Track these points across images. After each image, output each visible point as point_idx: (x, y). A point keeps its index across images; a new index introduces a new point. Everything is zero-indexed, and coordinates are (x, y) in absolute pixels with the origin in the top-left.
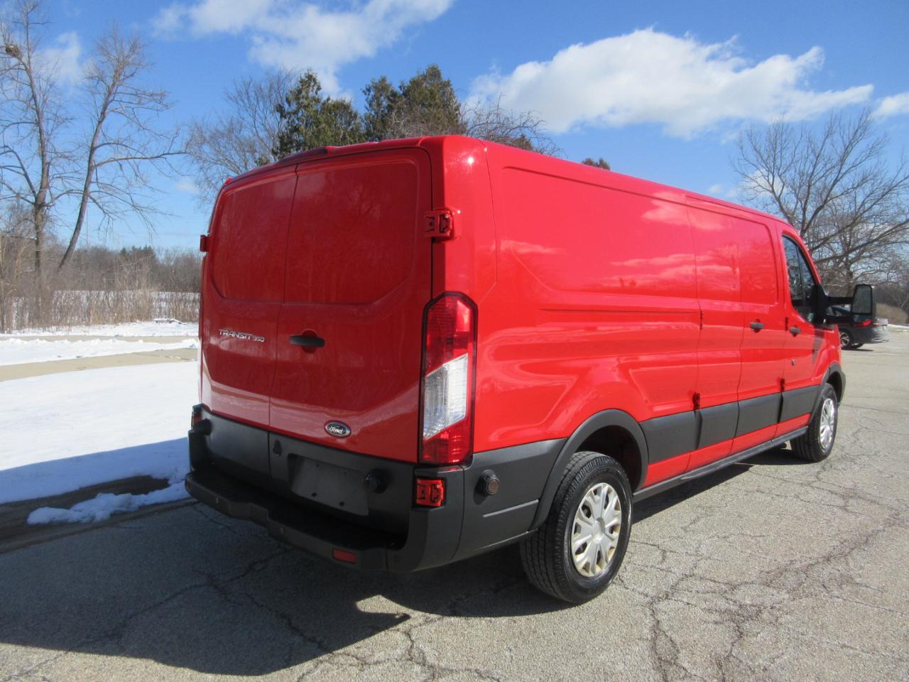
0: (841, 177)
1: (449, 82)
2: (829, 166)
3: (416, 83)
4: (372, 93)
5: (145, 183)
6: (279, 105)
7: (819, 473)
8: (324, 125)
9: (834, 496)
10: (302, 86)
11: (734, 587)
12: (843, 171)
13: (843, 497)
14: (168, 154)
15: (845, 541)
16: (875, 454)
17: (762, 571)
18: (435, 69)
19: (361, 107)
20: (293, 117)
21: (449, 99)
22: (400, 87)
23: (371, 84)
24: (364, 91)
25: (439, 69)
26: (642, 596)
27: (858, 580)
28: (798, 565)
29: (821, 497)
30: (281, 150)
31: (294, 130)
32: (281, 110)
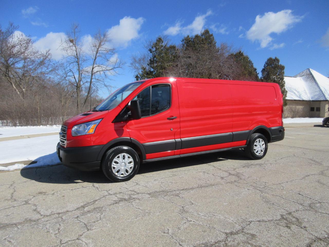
8: (164, 54)
10: (157, 42)
14: (114, 68)
20: (154, 52)
21: (212, 41)
23: (184, 38)
25: (208, 30)
30: (151, 63)
31: (155, 57)
32: (150, 50)
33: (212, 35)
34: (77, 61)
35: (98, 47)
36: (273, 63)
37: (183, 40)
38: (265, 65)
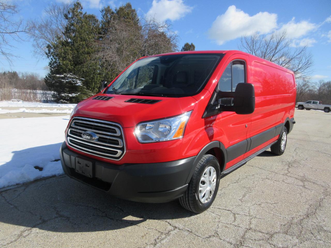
0: (275, 54)
1: (135, 10)
2: (271, 50)
3: (121, 9)
4: (104, 12)
5: (7, 43)
6: (65, 14)
7: (288, 169)
8: (84, 23)
9: (298, 180)
10: (75, 7)
11: (272, 236)
12: (276, 52)
13: (302, 181)
14: (17, 31)
15: (311, 205)
16: (306, 159)
17: (281, 225)
18: (129, 4)
19: (100, 18)
20: (71, 19)
21: (135, 17)
22: (115, 10)
23: (104, 9)
24: (101, 11)
25: (131, 4)
26: (229, 244)
27: (325, 228)
28: (295, 220)
29: (293, 181)
30: (66, 32)
31: (72, 25)
33: (134, 11)
36: (190, 49)
37: (103, 11)
38: (182, 49)
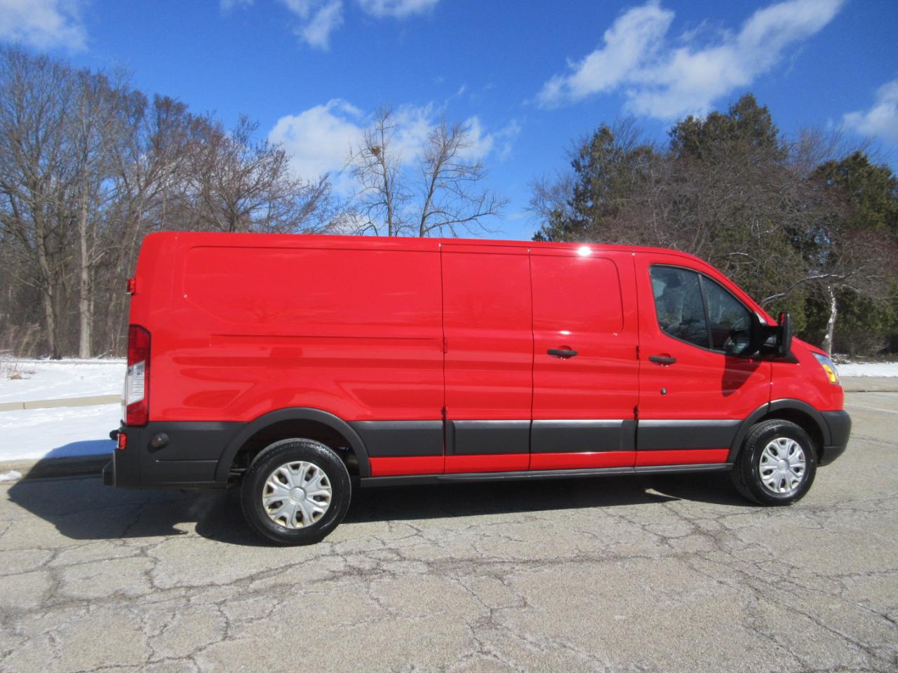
1: (765, 108)
3: (713, 119)
4: (678, 134)
6: (575, 161)
10: (596, 139)
18: (749, 97)
19: (663, 149)
20: (587, 169)
21: (765, 126)
23: (676, 125)
24: (669, 134)
25: (754, 97)
30: (576, 200)
31: (589, 181)
32: (576, 165)
34: (385, 201)
35: (437, 163)
37: (675, 132)
